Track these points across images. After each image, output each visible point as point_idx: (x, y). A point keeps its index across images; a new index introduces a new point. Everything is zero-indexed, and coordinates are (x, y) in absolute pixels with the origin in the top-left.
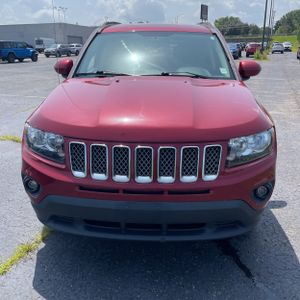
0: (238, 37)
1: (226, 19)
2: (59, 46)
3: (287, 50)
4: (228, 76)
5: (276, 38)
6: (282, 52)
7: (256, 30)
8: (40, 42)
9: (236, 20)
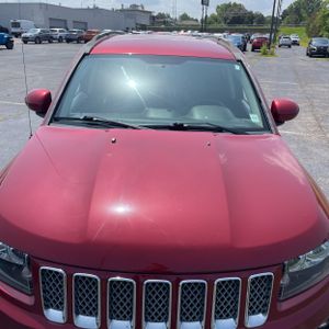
0: (241, 27)
1: (229, 5)
2: (39, 30)
3: (295, 43)
4: (261, 126)
5: (283, 30)
6: (290, 46)
7: (261, 19)
8: (16, 25)
9: (240, 7)
